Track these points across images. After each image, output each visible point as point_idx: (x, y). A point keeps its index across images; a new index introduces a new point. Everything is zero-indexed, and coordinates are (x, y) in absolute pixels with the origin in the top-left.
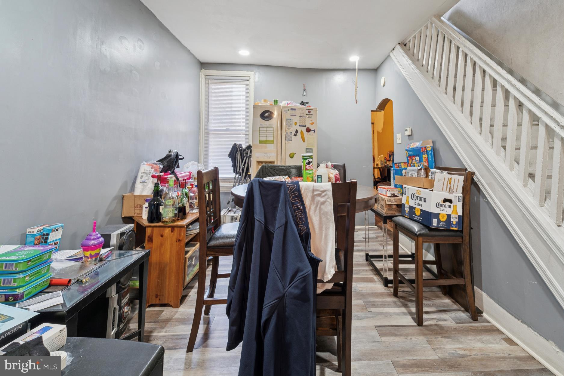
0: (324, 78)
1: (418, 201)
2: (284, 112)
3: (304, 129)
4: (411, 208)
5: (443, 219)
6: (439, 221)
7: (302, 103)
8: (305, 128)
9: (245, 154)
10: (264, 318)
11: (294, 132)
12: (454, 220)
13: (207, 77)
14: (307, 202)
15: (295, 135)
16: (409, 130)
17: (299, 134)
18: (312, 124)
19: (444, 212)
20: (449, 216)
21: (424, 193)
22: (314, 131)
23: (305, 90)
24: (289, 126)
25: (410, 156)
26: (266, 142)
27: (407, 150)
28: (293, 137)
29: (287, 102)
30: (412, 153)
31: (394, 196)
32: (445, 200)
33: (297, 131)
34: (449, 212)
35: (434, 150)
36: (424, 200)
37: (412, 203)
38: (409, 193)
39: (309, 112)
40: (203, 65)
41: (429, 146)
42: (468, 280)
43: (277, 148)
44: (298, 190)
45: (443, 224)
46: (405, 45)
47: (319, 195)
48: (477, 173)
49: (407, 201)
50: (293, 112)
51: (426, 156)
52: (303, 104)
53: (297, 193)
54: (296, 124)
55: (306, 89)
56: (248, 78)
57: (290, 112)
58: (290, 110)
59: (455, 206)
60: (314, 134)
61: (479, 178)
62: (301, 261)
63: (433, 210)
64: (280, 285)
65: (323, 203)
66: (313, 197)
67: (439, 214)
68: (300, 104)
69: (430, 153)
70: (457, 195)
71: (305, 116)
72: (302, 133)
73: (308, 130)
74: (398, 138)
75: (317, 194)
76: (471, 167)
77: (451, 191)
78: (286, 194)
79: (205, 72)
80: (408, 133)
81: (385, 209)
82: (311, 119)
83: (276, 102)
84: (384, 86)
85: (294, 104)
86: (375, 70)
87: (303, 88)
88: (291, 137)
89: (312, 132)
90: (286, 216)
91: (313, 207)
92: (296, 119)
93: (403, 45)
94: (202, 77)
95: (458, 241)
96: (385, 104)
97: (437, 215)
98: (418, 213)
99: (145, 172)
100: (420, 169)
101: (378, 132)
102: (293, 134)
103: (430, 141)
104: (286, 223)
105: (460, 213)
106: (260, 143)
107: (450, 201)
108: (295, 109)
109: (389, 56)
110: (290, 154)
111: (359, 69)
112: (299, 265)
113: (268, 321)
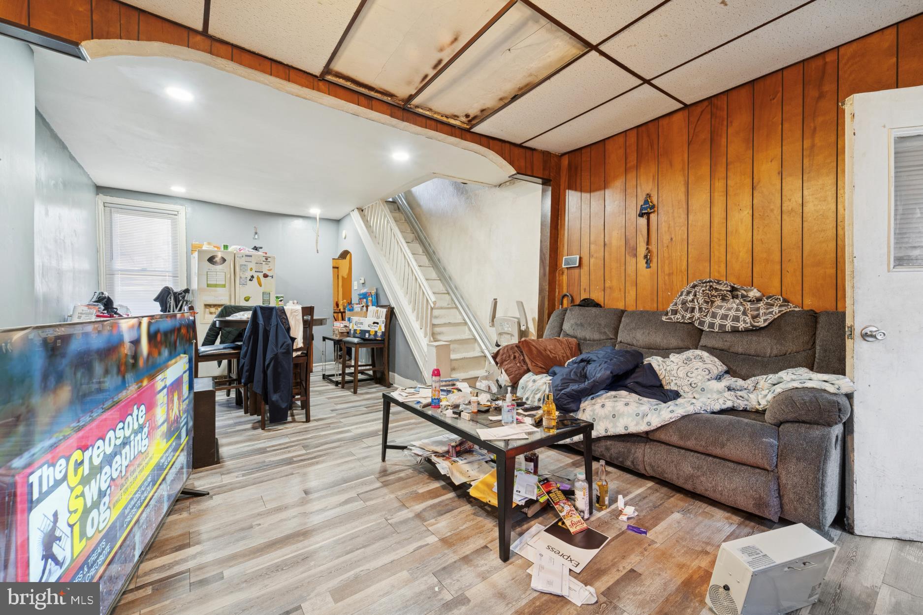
0: (280, 223)
1: (359, 325)
2: (238, 258)
3: (261, 275)
4: (355, 330)
5: (372, 333)
6: (370, 335)
7: (256, 248)
8: (263, 274)
9: (181, 298)
10: (267, 363)
11: (249, 278)
12: (379, 334)
13: (106, 205)
14: (288, 315)
15: (250, 280)
16: (363, 279)
17: (255, 279)
18: (269, 270)
19: (373, 329)
20: (376, 332)
21: (362, 319)
22: (272, 277)
23: (256, 233)
24: (244, 272)
25: (360, 299)
26: (216, 286)
27: (359, 295)
28: (249, 282)
29: (239, 247)
30: (361, 297)
31: (346, 326)
32: (374, 323)
33: (252, 277)
34: (376, 329)
35: (377, 295)
36: (362, 324)
37: (355, 328)
38: (354, 322)
39: (267, 259)
40: (100, 189)
41: (373, 292)
42: (386, 367)
43: (230, 291)
44: (284, 310)
45: (372, 337)
46: (362, 210)
47: (295, 312)
48: (395, 308)
49: (353, 327)
50: (249, 259)
51: (371, 298)
52: (256, 250)
53: (283, 311)
54: (251, 269)
55: (258, 232)
56: (176, 213)
57: (244, 258)
58: (244, 256)
59: (380, 326)
60: (272, 280)
61: (396, 311)
62: (286, 338)
63: (367, 328)
64: (275, 349)
65: (297, 315)
66: (292, 313)
67: (369, 331)
68: (253, 249)
69: (373, 296)
70: (382, 320)
71: (262, 262)
72: (258, 278)
73: (266, 276)
74: (355, 285)
75: (293, 311)
76: (393, 305)
77: (378, 318)
78: (276, 312)
79: (102, 198)
80: (362, 281)
81: (338, 336)
82: (268, 266)
83: (226, 247)
84: (345, 238)
85: (247, 249)
86: (338, 221)
87: (254, 231)
88: (246, 282)
89: (269, 278)
90: (277, 321)
91: (291, 318)
92: (252, 265)
93: (361, 210)
94: (100, 203)
95: (382, 346)
96: (345, 254)
97: (368, 332)
98: (358, 332)
99: (84, 312)
100: (363, 306)
101: (343, 277)
102: (248, 279)
103: (375, 288)
104: (277, 324)
105: (383, 330)
106: (208, 286)
107: (378, 323)
108: (251, 256)
109: (349, 214)
110: (245, 298)
111: (320, 219)
112: (286, 340)
113: (269, 364)
